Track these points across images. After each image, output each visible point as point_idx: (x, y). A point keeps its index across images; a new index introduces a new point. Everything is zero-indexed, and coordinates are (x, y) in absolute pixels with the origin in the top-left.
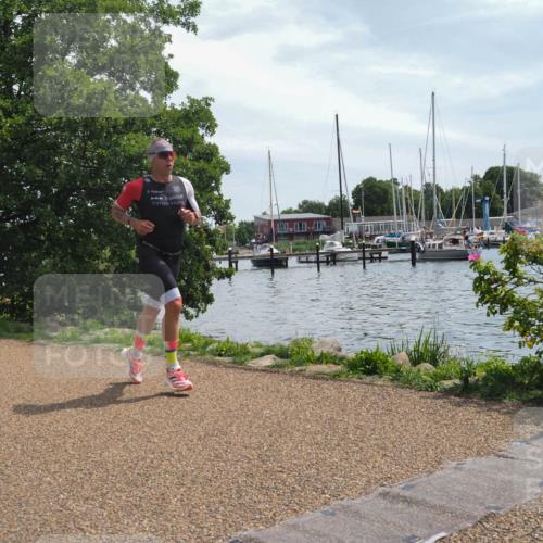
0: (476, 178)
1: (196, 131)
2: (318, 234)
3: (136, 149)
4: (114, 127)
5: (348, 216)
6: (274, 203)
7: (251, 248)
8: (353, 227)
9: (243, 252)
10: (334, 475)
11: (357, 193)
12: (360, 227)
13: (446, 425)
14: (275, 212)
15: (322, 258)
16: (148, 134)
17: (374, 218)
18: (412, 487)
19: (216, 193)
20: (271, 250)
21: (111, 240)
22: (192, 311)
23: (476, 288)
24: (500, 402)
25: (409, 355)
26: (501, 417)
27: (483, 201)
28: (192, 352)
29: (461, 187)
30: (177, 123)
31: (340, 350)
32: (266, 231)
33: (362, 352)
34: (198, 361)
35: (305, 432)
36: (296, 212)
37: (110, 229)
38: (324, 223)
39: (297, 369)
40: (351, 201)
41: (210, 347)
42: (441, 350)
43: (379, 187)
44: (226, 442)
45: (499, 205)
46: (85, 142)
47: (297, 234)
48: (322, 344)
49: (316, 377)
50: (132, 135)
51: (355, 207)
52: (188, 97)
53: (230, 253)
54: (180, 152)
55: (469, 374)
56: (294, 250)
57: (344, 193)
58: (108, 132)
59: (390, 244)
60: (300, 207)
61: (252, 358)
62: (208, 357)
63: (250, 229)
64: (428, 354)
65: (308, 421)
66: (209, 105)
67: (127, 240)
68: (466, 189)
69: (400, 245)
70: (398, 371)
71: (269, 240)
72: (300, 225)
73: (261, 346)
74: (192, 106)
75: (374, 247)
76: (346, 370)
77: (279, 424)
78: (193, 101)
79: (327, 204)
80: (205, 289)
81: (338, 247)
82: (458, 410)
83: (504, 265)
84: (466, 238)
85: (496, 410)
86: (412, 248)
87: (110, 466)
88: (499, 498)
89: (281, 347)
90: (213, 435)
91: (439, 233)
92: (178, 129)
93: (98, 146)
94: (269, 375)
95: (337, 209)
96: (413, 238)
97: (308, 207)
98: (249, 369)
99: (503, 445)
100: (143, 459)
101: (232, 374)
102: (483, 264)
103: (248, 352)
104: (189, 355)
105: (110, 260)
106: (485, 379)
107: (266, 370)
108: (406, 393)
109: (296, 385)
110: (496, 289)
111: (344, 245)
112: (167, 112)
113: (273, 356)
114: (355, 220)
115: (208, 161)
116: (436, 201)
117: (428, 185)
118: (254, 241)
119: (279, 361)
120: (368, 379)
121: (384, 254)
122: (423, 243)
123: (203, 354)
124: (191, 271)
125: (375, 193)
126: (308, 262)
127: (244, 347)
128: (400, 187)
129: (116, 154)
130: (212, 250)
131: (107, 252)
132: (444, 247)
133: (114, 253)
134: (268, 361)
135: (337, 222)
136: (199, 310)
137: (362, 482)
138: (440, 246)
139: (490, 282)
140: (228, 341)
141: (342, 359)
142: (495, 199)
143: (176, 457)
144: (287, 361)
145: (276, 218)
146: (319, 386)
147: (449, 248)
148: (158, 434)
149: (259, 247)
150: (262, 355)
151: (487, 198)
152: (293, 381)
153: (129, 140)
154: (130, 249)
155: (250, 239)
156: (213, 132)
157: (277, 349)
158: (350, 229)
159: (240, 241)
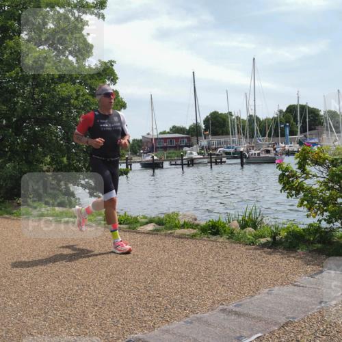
0: (281, 111)
1: (105, 82)
2: (182, 147)
3: (66, 93)
5: (201, 135)
6: (154, 127)
7: (140, 156)
8: (204, 142)
9: (135, 158)
10: (192, 298)
11: (206, 121)
12: (209, 143)
13: (262, 266)
14: (155, 133)
15: (185, 162)
16: (74, 84)
17: (217, 137)
18: (241, 305)
20: (153, 157)
21: (51, 151)
23: (280, 181)
24: (296, 251)
25: (239, 222)
26: (296, 261)
27: (285, 126)
29: (271, 118)
30: (92, 77)
31: (196, 220)
32: (149, 145)
33: (210, 221)
34: (106, 227)
35: (174, 271)
36: (168, 133)
37: (49, 144)
38: (186, 140)
39: (169, 232)
40: (203, 126)
42: (259, 219)
43: (221, 118)
44: (124, 279)
45: (295, 129)
46: (34, 89)
47: (170, 147)
48: (185, 216)
49: (181, 237)
50: (63, 84)
51: (205, 130)
52: (100, 61)
53: (127, 159)
55: (276, 234)
56: (167, 157)
57: (199, 121)
58: (48, 83)
59: (228, 154)
60: (171, 130)
61: (141, 226)
63: (140, 144)
64: (250, 222)
65: (176, 265)
66: (113, 65)
67: (61, 151)
68: (274, 119)
69: (234, 154)
70: (232, 233)
71: (151, 151)
72: (171, 141)
73: (146, 218)
75: (218, 155)
76: (199, 233)
77: (157, 266)
79: (188, 128)
81: (195, 155)
82: (270, 256)
83: (297, 166)
84: (275, 149)
85: (293, 257)
86: (241, 156)
87: (50, 294)
88: (294, 311)
89: (159, 218)
90: (115, 274)
91: (258, 147)
92: (93, 81)
93: (41, 91)
94: (151, 236)
95: (194, 131)
96: (242, 149)
97: (176, 130)
98: (139, 232)
99: (297, 279)
100: (71, 290)
101: (128, 236)
102: (285, 166)
103: (138, 222)
105: (50, 164)
106: (286, 237)
107: (149, 233)
108: (237, 246)
109: (168, 242)
110: (293, 181)
111: (198, 154)
113: (153, 224)
114: (205, 138)
116: (256, 126)
117: (251, 116)
118: (142, 151)
119: (158, 227)
120: (214, 238)
121: (224, 159)
122: (248, 152)
125: (218, 121)
126: (176, 164)
127: (136, 218)
128: (233, 117)
129: (53, 97)
132: (261, 155)
133: (52, 159)
134: (150, 227)
135: (194, 139)
137: (209, 302)
138: (259, 154)
139: (289, 177)
140: (125, 215)
141: (198, 225)
142: (292, 125)
143: (92, 288)
144: (163, 227)
145: (156, 137)
146: (183, 242)
147: (264, 155)
148: (81, 274)
149: (145, 155)
150: (147, 223)
151: (288, 124)
152: (166, 240)
153: (62, 87)
154: (63, 157)
155: (140, 150)
156: (115, 83)
157: (156, 219)
158: (203, 144)
159: (133, 151)
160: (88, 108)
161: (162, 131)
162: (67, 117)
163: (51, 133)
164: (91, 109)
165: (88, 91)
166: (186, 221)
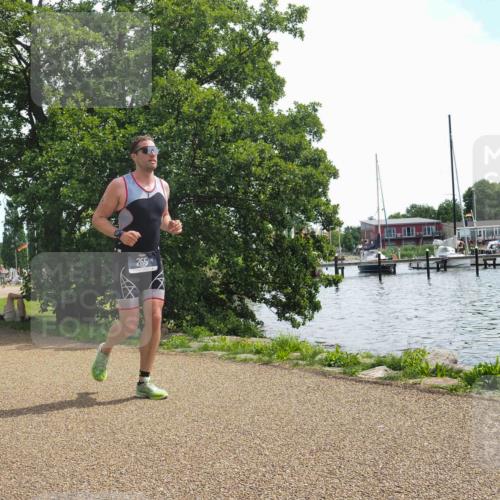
1: (303, 137)
2: (431, 239)
3: (244, 156)
4: (223, 136)
6: (381, 207)
7: (358, 253)
8: (464, 232)
9: (350, 258)
11: (468, 196)
12: (473, 232)
14: (382, 218)
15: (433, 264)
16: (255, 141)
19: (323, 198)
20: (379, 256)
21: (219, 247)
22: (299, 319)
28: (300, 362)
30: (284, 130)
31: (456, 362)
32: (373, 236)
33: (480, 365)
34: (306, 371)
35: (422, 449)
36: (404, 216)
37: (218, 236)
38: (434, 227)
39: (411, 381)
40: (463, 205)
41: (319, 357)
43: (493, 190)
46: (195, 151)
47: (406, 239)
48: (437, 355)
49: (432, 390)
50: (240, 142)
51: (467, 211)
52: (295, 103)
53: (336, 259)
54: (287, 158)
56: (402, 256)
58: (217, 141)
60: (408, 211)
61: (363, 370)
62: (317, 367)
63: (357, 234)
66: (316, 110)
67: (235, 247)
71: (376, 246)
72: (408, 229)
73: (370, 357)
74: (299, 112)
75: (488, 252)
76: (463, 384)
77: (394, 440)
78: (299, 107)
79: (436, 208)
80: (312, 297)
81: (451, 252)
87: (222, 478)
89: (393, 358)
90: (325, 450)
92: (286, 135)
93: (207, 154)
94: (381, 387)
95: (446, 213)
97: (416, 211)
98: (361, 381)
101: (342, 386)
103: (359, 363)
104: (297, 364)
105: (218, 267)
107: (377, 382)
109: (411, 399)
112: (274, 119)
113: (385, 367)
114: (467, 225)
115: (316, 166)
118: (360, 247)
119: (392, 373)
123: (312, 364)
124: (298, 278)
126: (418, 268)
127: (355, 357)
129: (225, 162)
130: (319, 256)
131: (215, 260)
133: (222, 260)
134: (379, 372)
135: (448, 227)
136: (306, 317)
140: (337, 352)
141: (460, 371)
143: (288, 471)
144: (400, 373)
145: (384, 223)
146: (435, 400)
148: (270, 446)
149: (366, 252)
150: (373, 366)
152: (407, 394)
153: (237, 147)
154: (237, 257)
155: (356, 245)
156: (320, 138)
157: (389, 360)
158: (462, 234)
159: (346, 247)
160: (278, 179)
161: (393, 213)
162: (245, 193)
163: (219, 219)
164: (281, 180)
165: (276, 152)
166: (440, 364)
